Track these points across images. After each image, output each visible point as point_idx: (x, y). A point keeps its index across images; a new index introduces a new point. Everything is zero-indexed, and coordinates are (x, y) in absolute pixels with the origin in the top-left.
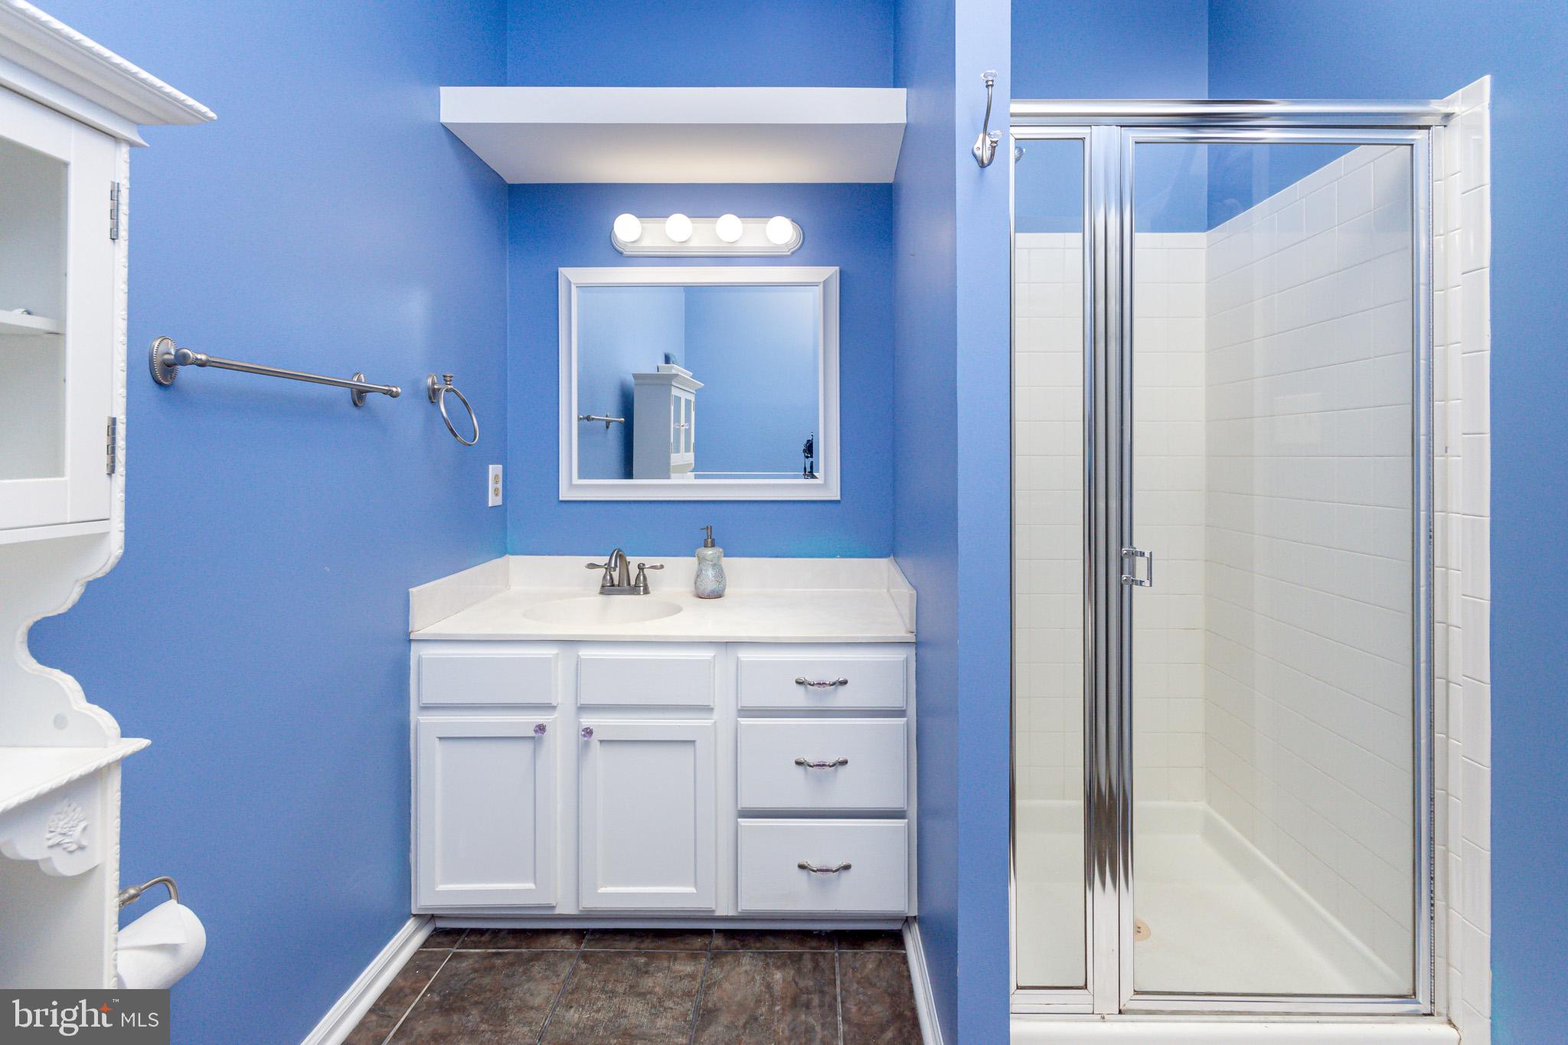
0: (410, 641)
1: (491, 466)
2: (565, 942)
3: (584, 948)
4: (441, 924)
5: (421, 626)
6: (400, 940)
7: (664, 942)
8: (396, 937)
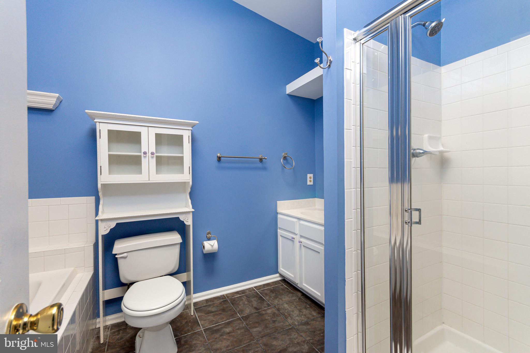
0: (277, 213)
1: (308, 174)
2: (299, 294)
3: (302, 297)
4: (285, 279)
5: (279, 210)
6: (272, 277)
7: (316, 307)
8: (271, 276)
